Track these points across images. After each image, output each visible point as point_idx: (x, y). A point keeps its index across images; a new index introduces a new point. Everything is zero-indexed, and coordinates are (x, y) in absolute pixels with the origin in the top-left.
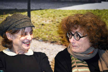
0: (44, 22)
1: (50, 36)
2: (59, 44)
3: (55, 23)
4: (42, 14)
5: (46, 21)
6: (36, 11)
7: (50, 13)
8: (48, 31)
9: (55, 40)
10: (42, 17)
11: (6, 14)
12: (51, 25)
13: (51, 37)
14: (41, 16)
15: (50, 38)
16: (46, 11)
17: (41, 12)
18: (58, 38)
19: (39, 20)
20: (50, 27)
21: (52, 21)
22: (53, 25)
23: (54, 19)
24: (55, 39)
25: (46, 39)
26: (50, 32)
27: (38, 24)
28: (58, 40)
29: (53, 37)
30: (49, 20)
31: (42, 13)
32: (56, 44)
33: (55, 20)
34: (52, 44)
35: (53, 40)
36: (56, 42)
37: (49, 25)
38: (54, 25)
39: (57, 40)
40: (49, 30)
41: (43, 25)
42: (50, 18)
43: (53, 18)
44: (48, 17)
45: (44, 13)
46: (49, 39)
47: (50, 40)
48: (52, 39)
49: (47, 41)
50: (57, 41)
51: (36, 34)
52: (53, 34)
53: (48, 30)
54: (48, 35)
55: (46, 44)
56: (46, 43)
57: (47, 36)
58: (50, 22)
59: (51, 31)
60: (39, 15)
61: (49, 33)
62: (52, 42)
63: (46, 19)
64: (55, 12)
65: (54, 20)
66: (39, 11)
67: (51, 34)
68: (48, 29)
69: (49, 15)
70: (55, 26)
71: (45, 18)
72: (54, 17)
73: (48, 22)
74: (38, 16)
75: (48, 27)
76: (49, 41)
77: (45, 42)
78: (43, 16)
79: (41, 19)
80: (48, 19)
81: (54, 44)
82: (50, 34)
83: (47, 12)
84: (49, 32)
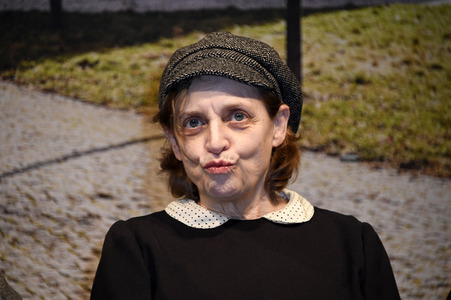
0: (364, 68)
1: (398, 135)
2: (440, 176)
3: (420, 74)
4: (356, 32)
5: (375, 64)
6: (328, 17)
7: (394, 22)
8: (386, 110)
9: (421, 157)
10: (358, 44)
11: (187, 32)
12: (403, 81)
13: (401, 141)
14: (352, 38)
15: (399, 145)
16: (375, 13)
17: (353, 20)
18: (436, 145)
19: (343, 61)
20: (394, 94)
21: (407, 62)
22: (411, 83)
23: (416, 52)
24: (420, 151)
25: (379, 151)
26: (397, 114)
27: (338, 76)
28: (437, 154)
29: (413, 141)
30: (390, 60)
31: (358, 27)
32: (424, 173)
33: (423, 57)
34: (405, 178)
35: (409, 157)
36: (426, 163)
37: (393, 84)
38: (416, 79)
39: (430, 154)
40: (394, 107)
41: (360, 81)
42: (394, 46)
43: (409, 50)
44: (386, 44)
45: (364, 27)
46: (393, 150)
47: (398, 156)
48: (406, 148)
49: (381, 159)
50: (431, 159)
51: (326, 125)
52: (413, 127)
53: (385, 105)
54: (389, 130)
55: (375, 174)
56: (377, 168)
57: (381, 137)
58: (394, 65)
59: (399, 109)
60: (342, 37)
61: (392, 121)
62: (406, 167)
63: (376, 53)
64: (419, 17)
65: (416, 57)
66: (344, 14)
67: (403, 125)
68: (386, 100)
69: (391, 32)
70: (422, 88)
71: (373, 48)
72: (416, 42)
73: (385, 69)
74: (335, 39)
75: (386, 90)
76: (390, 161)
77: (373, 164)
78: (360, 38)
79: (353, 51)
80: (384, 52)
81: (419, 173)
82: (396, 127)
83: (384, 21)
84: (392, 114)
